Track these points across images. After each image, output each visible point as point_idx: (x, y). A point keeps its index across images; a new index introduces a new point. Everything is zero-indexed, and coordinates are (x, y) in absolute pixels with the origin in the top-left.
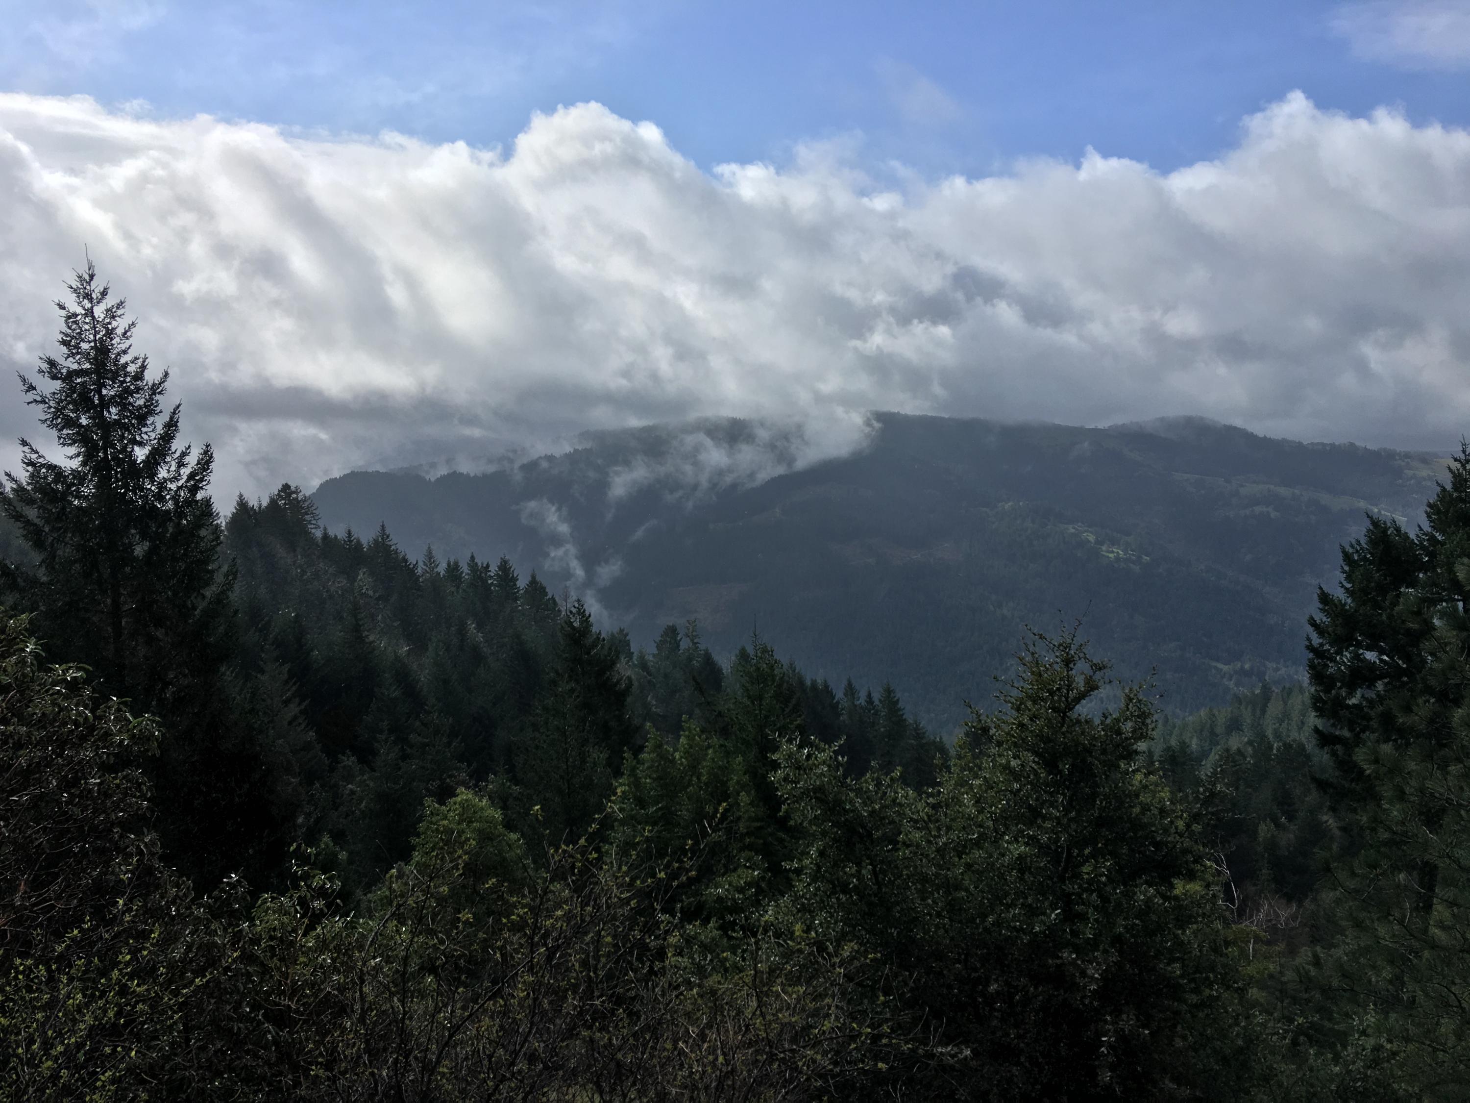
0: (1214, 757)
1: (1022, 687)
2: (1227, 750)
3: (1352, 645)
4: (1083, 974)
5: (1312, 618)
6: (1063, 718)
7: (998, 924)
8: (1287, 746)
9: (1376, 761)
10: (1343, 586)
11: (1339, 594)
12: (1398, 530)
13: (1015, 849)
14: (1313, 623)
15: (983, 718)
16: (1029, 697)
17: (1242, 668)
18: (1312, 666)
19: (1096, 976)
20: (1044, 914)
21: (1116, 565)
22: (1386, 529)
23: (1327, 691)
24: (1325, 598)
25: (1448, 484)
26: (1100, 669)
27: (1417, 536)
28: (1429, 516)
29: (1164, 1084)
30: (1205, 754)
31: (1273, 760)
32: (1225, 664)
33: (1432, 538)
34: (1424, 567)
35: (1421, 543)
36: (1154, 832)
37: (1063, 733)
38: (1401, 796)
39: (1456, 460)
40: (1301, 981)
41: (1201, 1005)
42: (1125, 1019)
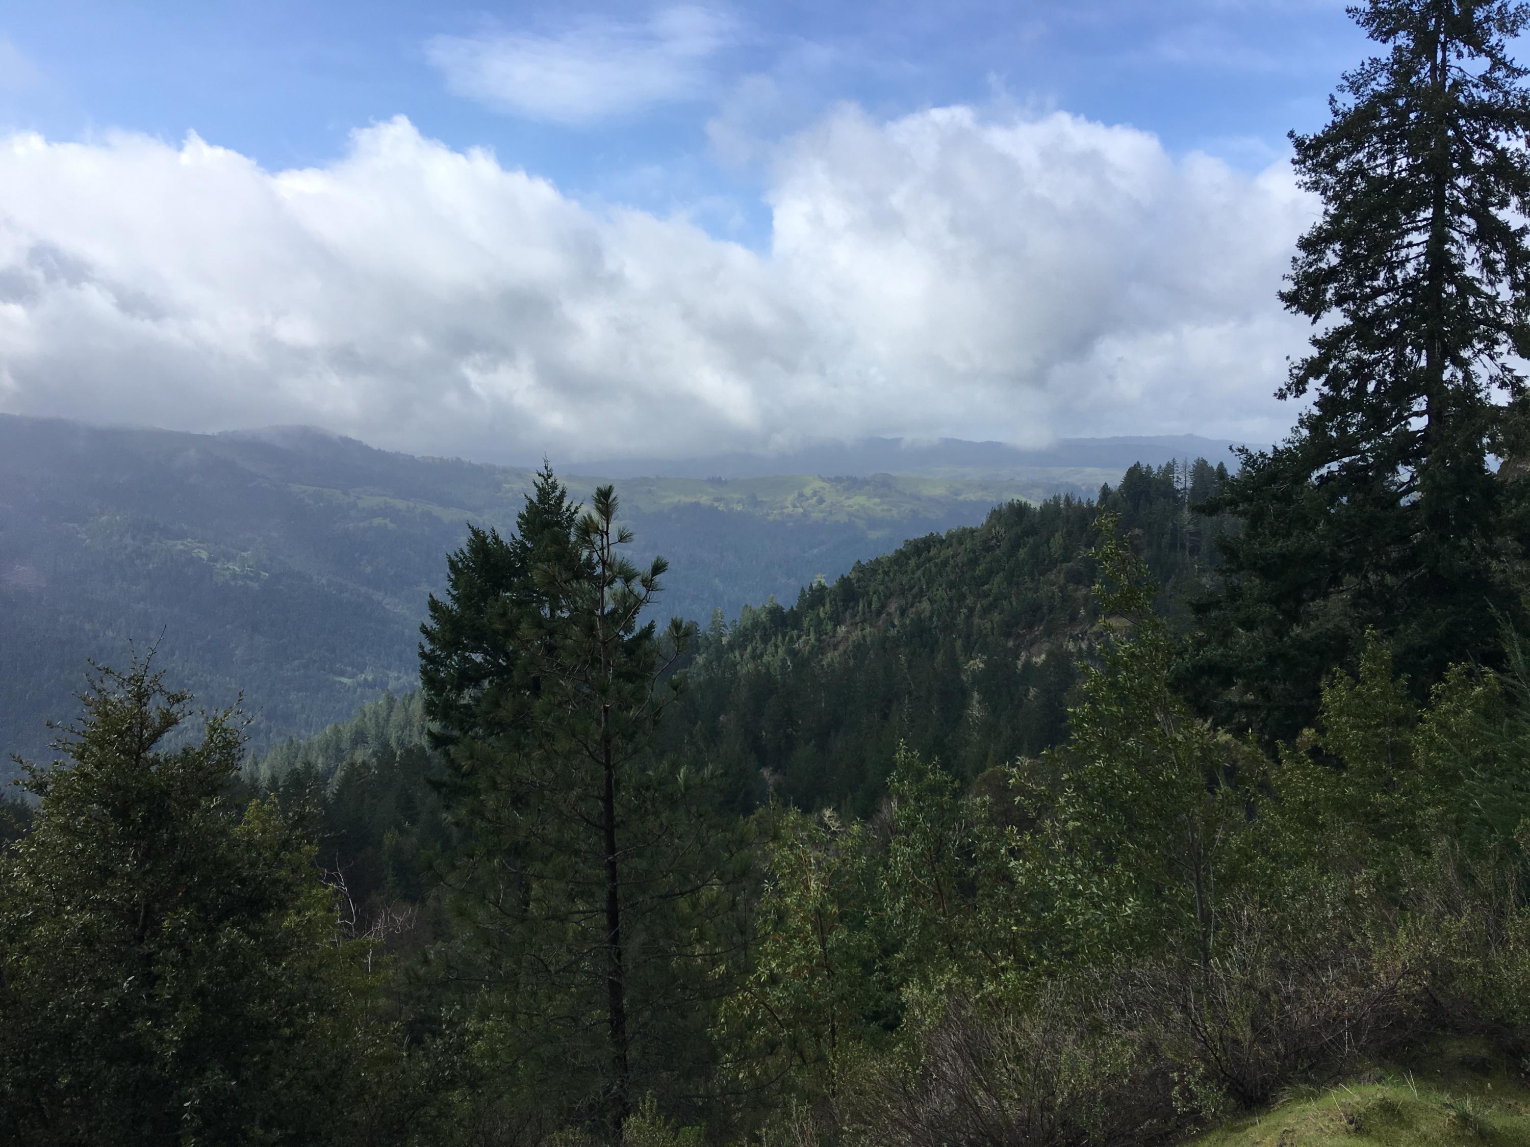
0: (339, 773)
1: (84, 732)
2: (352, 764)
3: (460, 649)
4: (161, 1040)
5: (423, 626)
6: (137, 760)
7: (62, 1009)
8: (409, 752)
9: (471, 757)
10: (449, 593)
11: (448, 602)
12: (496, 538)
13: (78, 919)
14: (424, 630)
15: (37, 773)
16: (93, 742)
17: (365, 679)
18: (424, 672)
19: (175, 1038)
20: (116, 985)
21: (232, 583)
22: (485, 538)
23: (439, 694)
24: (434, 606)
25: (534, 494)
26: (178, 701)
27: (512, 544)
28: (520, 526)
29: (254, 1132)
30: (330, 772)
31: (396, 767)
32: (349, 678)
33: (523, 546)
34: (517, 573)
35: (515, 551)
36: (239, 868)
37: (135, 778)
38: (494, 786)
39: (540, 475)
40: (410, 982)
41: (296, 1037)
42: (210, 1076)
